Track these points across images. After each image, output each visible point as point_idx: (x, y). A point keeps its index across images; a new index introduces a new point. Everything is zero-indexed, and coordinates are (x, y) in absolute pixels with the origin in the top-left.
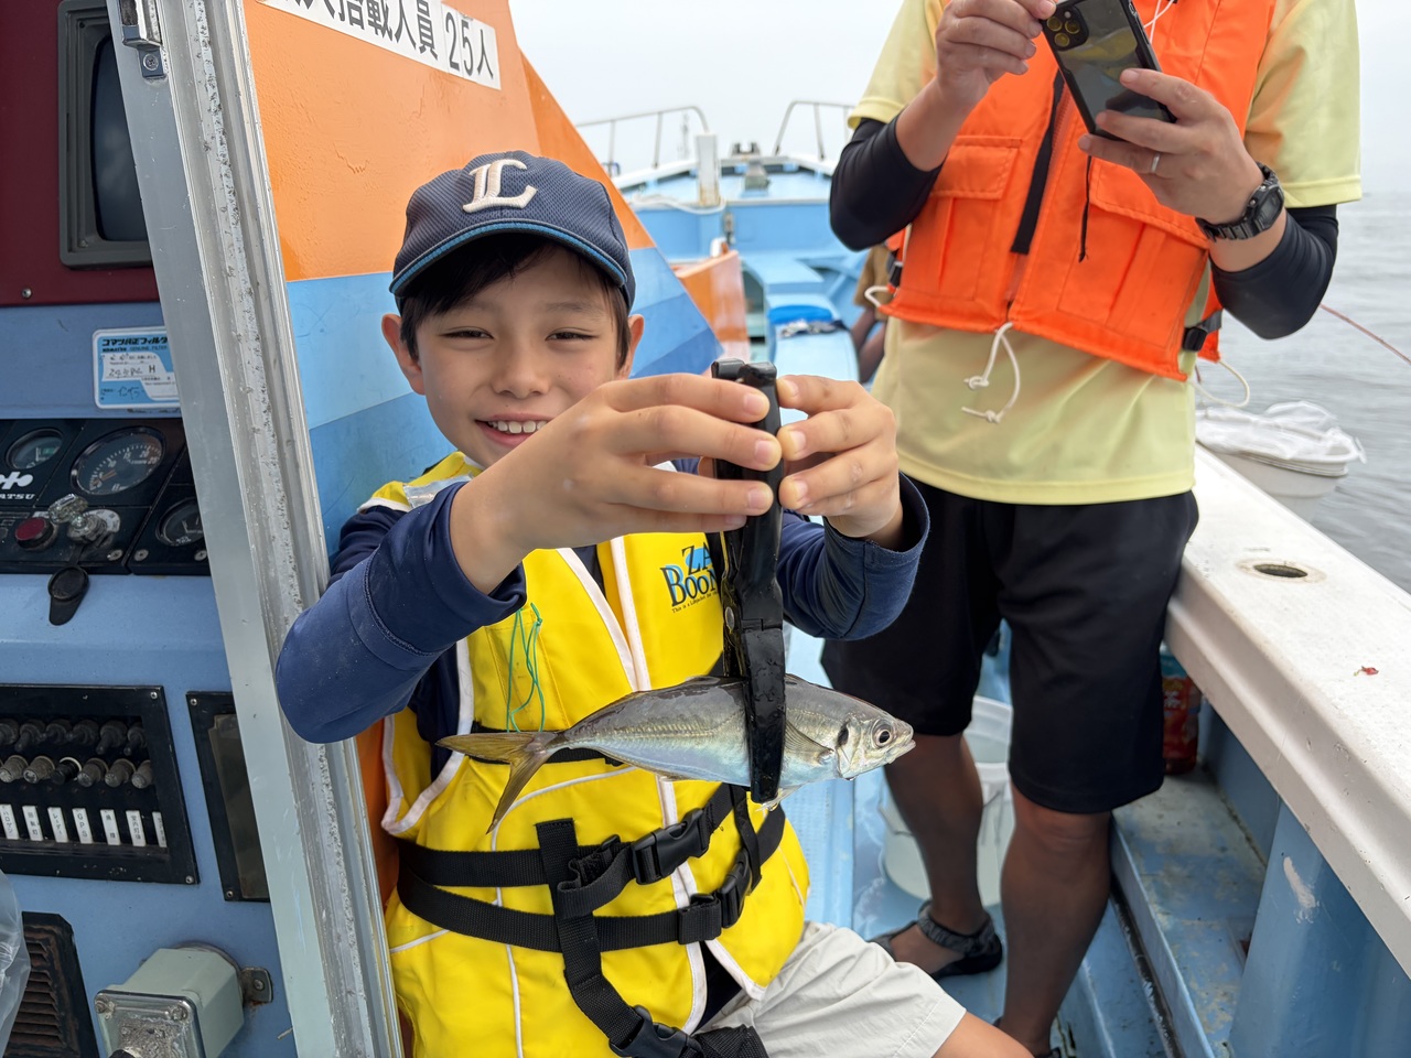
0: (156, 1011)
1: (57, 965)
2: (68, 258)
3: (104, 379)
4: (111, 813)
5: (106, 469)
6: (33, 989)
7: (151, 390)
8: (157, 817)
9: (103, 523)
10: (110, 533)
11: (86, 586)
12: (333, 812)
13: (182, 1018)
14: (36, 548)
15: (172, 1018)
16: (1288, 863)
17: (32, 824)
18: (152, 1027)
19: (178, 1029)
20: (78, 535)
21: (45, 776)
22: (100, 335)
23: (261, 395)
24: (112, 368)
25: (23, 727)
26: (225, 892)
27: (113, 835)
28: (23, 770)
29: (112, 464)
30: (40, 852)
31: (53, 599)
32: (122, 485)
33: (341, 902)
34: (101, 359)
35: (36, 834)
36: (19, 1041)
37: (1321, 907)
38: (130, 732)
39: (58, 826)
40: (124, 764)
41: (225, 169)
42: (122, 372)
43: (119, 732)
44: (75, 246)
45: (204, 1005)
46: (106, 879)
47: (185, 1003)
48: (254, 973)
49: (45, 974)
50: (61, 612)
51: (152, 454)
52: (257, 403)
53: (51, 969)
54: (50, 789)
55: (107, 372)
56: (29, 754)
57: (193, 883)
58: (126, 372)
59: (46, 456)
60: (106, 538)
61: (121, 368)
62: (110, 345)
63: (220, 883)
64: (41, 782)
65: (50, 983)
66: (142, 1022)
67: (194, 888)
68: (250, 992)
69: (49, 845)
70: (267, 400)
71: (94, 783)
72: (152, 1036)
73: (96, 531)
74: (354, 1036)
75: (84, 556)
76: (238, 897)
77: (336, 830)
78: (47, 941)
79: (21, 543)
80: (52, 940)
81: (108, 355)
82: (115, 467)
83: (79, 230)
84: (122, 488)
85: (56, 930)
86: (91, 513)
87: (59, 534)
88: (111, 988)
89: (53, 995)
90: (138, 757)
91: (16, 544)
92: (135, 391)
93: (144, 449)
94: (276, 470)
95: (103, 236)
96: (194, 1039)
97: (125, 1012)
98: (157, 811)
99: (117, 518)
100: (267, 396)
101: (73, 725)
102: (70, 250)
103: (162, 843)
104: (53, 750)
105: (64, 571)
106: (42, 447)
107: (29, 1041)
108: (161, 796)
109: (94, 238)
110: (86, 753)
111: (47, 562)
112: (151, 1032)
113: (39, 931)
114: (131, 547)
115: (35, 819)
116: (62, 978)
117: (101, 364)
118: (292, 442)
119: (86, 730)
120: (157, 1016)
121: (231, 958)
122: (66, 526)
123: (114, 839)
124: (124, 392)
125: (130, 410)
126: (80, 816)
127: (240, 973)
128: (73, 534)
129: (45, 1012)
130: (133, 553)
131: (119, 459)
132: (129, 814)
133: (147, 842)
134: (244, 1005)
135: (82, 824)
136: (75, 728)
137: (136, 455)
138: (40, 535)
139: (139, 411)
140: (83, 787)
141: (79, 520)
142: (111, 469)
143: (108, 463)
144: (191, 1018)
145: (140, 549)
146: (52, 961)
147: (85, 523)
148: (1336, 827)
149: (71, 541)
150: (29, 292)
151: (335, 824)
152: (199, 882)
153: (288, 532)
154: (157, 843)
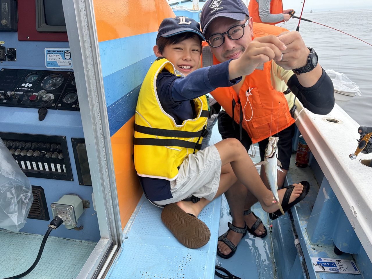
0: (65, 208)
1: (40, 198)
2: (39, 30)
3: (47, 61)
4: (53, 164)
5: (49, 84)
6: (34, 203)
7: (59, 64)
8: (64, 166)
9: (50, 97)
10: (52, 99)
11: (47, 112)
12: (107, 167)
13: (71, 210)
14: (35, 102)
15: (69, 210)
16: (324, 188)
17: (34, 166)
18: (64, 211)
19: (70, 212)
20: (44, 99)
21: (38, 155)
22: (46, 49)
23: (92, 71)
24: (50, 58)
25: (33, 144)
26: (79, 183)
27: (53, 169)
28: (33, 154)
29: (51, 82)
30: (37, 172)
31: (39, 114)
32: (53, 88)
33: (108, 187)
34: (47, 55)
35: (35, 168)
36: (31, 214)
37: (330, 199)
38: (58, 146)
39: (41, 167)
40: (56, 153)
41: (85, 17)
42: (52, 59)
43: (55, 146)
44: (40, 26)
45: (76, 207)
46: (52, 179)
47: (71, 206)
48: (86, 201)
49: (37, 200)
50: (42, 117)
51: (60, 80)
52: (91, 73)
53: (39, 198)
54: (39, 158)
55: (48, 59)
56: (34, 150)
57: (72, 181)
58: (53, 59)
59: (35, 79)
60: (51, 101)
61: (52, 58)
62: (49, 52)
63: (78, 181)
64: (37, 156)
65: (38, 201)
66: (62, 210)
67: (72, 182)
68: (85, 205)
69: (39, 171)
70: (94, 72)
71: (50, 157)
72: (64, 213)
73: (49, 99)
74: (110, 215)
75: (46, 105)
76: (83, 184)
77: (107, 171)
78: (38, 192)
79: (30, 100)
80: (39, 192)
81: (48, 55)
82: (52, 83)
83: (41, 22)
84: (54, 88)
85: (40, 190)
86: (47, 94)
87: (40, 99)
88: (55, 203)
89: (39, 204)
90: (60, 152)
91: (29, 101)
92: (55, 64)
93: (58, 79)
94: (95, 89)
95: (47, 24)
96: (73, 214)
97: (57, 208)
98: (64, 164)
99: (53, 96)
100: (94, 71)
101: (44, 144)
102: (39, 27)
103: (65, 171)
104: (40, 149)
105: (41, 108)
106: (33, 77)
107: (33, 214)
108: (65, 161)
109: (45, 24)
110: (47, 150)
111: (38, 106)
112: (64, 212)
113: (36, 190)
114: (57, 103)
115: (35, 165)
116: (41, 200)
117: (47, 57)
118: (99, 82)
119: (47, 145)
120: (65, 209)
121: (81, 198)
122: (41, 97)
123: (54, 170)
124: (52, 64)
125: (54, 69)
126: (46, 165)
127: (83, 201)
128: (43, 99)
129: (37, 208)
130: (58, 105)
131: (52, 81)
132: (57, 165)
133: (61, 171)
134: (84, 208)
135: (46, 166)
136: (45, 145)
137: (56, 80)
138: (35, 99)
139: (56, 69)
140: (47, 158)
141: (45, 96)
142: (50, 83)
143: (50, 82)
144: (73, 210)
145: (59, 104)
146: (39, 197)
147: (46, 97)
148: (335, 181)
149: (43, 101)
150: (28, 38)
151: (107, 169)
152: (73, 181)
153: (98, 103)
154: (64, 171)
